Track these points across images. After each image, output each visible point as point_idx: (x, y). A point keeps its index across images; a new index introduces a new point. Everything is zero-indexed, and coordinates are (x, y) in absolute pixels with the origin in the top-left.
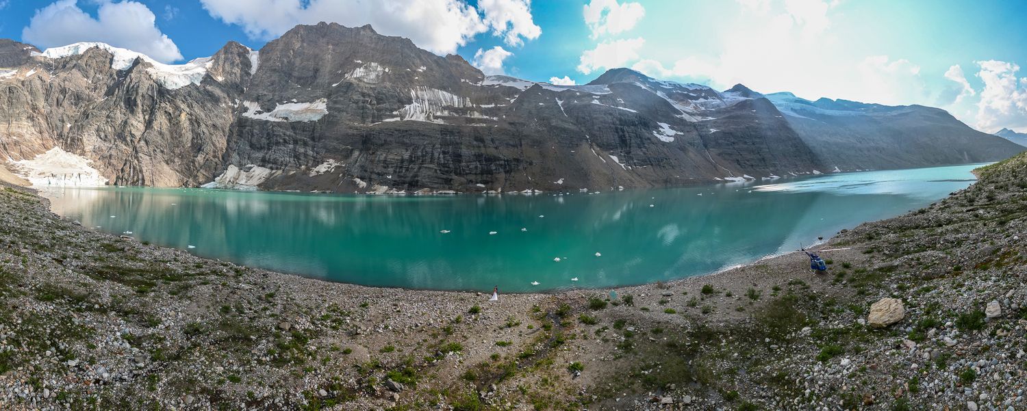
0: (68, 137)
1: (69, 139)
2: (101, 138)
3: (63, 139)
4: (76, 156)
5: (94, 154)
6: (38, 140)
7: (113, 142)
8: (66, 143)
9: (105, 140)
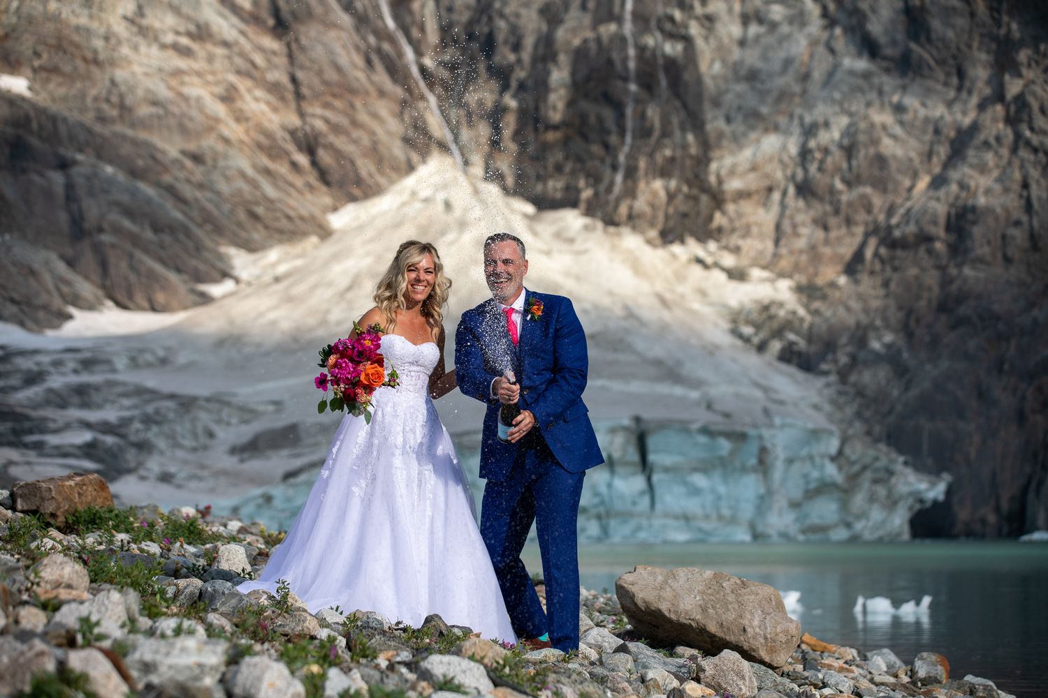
0: (546, 52)
1: (559, 75)
2: (869, 47)
3: (502, 76)
4: (631, 241)
5: (803, 213)
6: (256, 104)
7: (980, 73)
8: (531, 119)
9: (906, 67)
